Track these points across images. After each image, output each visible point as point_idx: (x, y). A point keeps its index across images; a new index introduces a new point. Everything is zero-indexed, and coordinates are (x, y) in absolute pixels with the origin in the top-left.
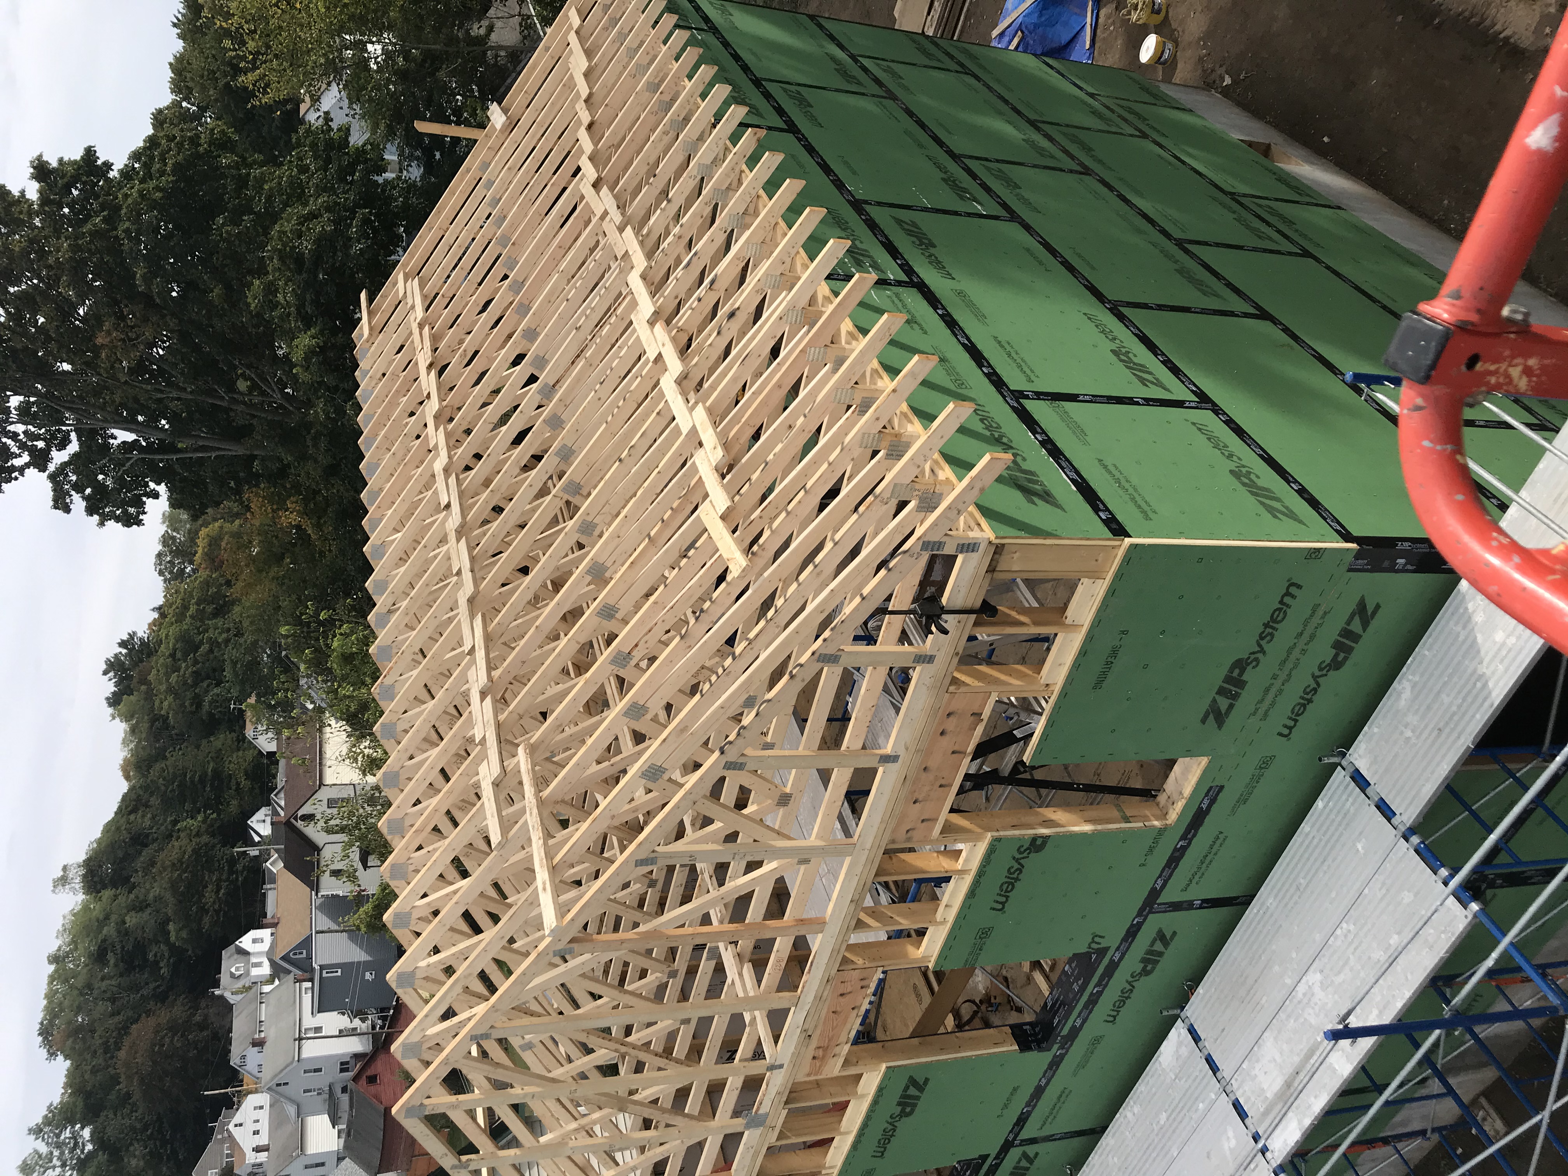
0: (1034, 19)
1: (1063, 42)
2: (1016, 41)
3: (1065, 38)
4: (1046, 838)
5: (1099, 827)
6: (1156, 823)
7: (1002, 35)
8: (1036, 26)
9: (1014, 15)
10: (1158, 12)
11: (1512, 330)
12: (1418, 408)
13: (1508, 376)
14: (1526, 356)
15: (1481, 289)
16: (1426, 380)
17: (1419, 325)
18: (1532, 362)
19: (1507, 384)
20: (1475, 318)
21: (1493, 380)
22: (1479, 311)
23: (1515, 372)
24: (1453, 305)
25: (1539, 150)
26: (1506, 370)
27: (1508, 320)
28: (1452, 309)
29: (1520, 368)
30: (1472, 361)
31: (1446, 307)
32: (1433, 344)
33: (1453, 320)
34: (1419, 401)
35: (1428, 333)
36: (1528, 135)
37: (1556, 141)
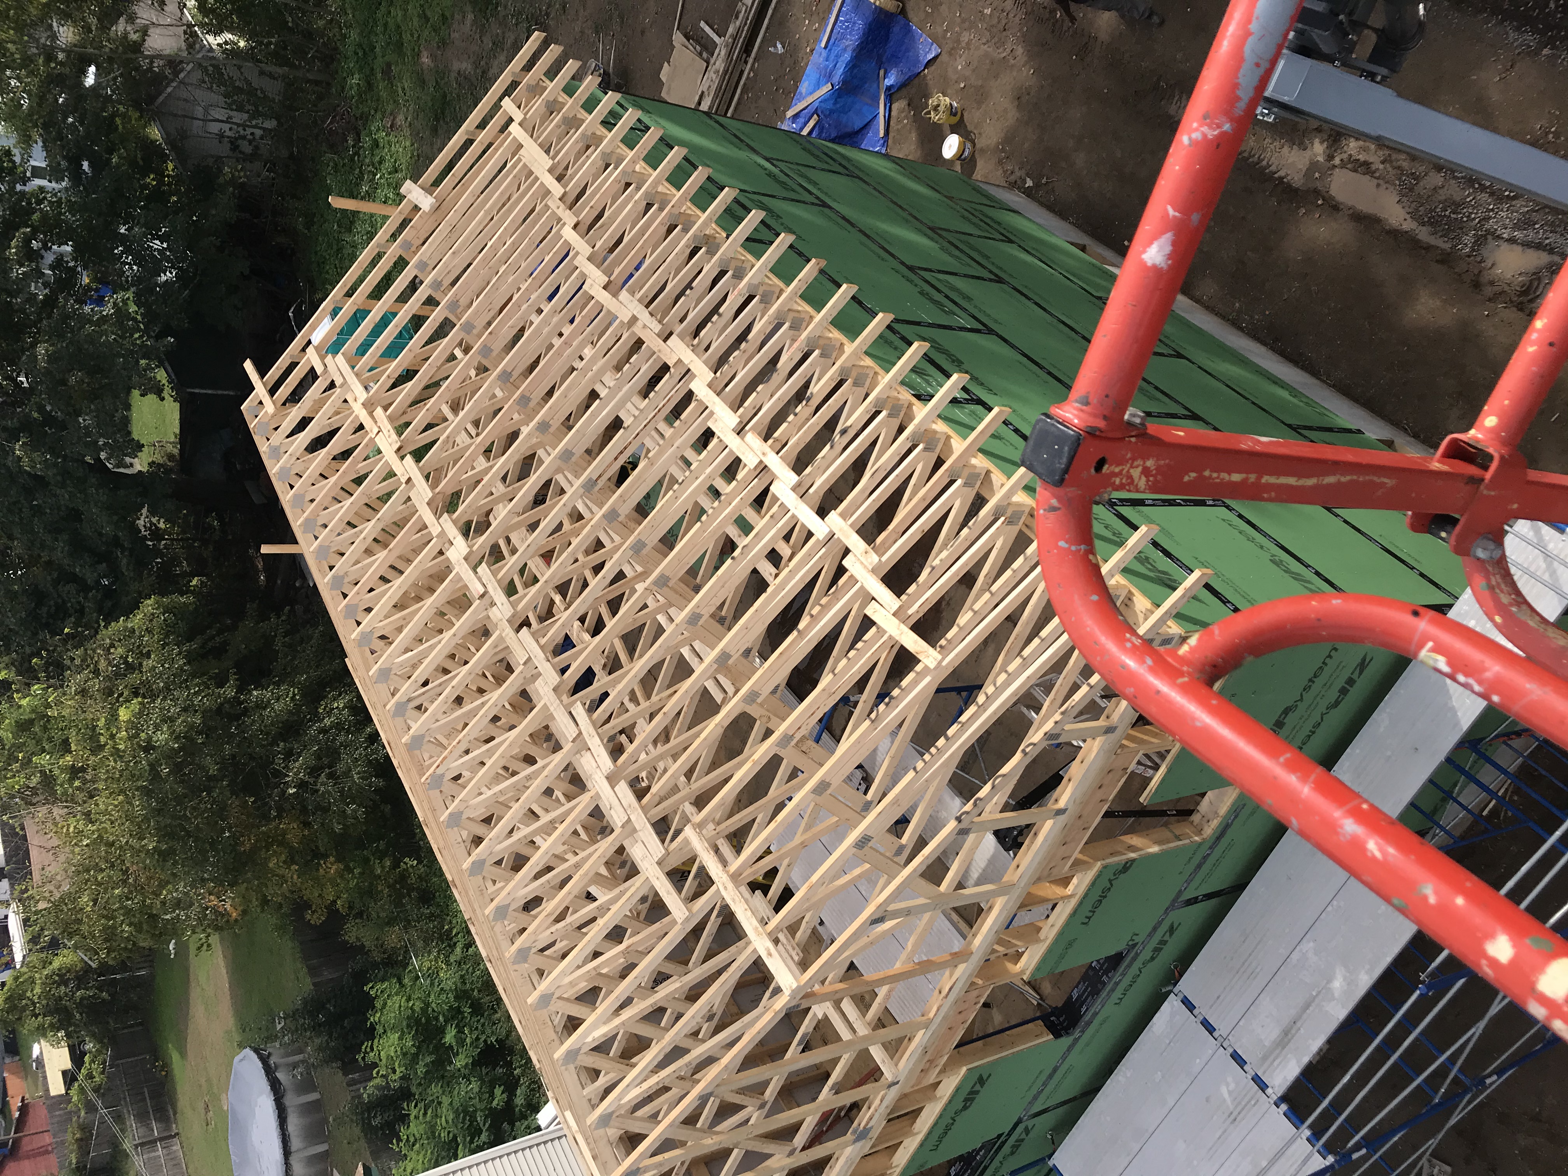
0: (829, 105)
1: (856, 128)
2: (812, 123)
3: (858, 125)
4: (1133, 861)
5: (1164, 847)
6: (1196, 838)
7: (796, 116)
8: (832, 112)
9: (810, 100)
10: (955, 115)
11: (1133, 434)
12: (1054, 509)
13: (1130, 477)
14: (1145, 458)
15: (1107, 396)
16: (1060, 482)
17: (1053, 429)
18: (1150, 463)
19: (1129, 484)
20: (1101, 424)
21: (1118, 481)
22: (1105, 418)
23: (1136, 473)
24: (1082, 410)
25: (1154, 267)
26: (1128, 471)
27: (1129, 424)
28: (1082, 415)
29: (1140, 469)
30: (1100, 465)
31: (1076, 412)
32: (1066, 448)
33: (1082, 425)
34: (1054, 502)
35: (1061, 438)
36: (1144, 252)
37: (1169, 259)
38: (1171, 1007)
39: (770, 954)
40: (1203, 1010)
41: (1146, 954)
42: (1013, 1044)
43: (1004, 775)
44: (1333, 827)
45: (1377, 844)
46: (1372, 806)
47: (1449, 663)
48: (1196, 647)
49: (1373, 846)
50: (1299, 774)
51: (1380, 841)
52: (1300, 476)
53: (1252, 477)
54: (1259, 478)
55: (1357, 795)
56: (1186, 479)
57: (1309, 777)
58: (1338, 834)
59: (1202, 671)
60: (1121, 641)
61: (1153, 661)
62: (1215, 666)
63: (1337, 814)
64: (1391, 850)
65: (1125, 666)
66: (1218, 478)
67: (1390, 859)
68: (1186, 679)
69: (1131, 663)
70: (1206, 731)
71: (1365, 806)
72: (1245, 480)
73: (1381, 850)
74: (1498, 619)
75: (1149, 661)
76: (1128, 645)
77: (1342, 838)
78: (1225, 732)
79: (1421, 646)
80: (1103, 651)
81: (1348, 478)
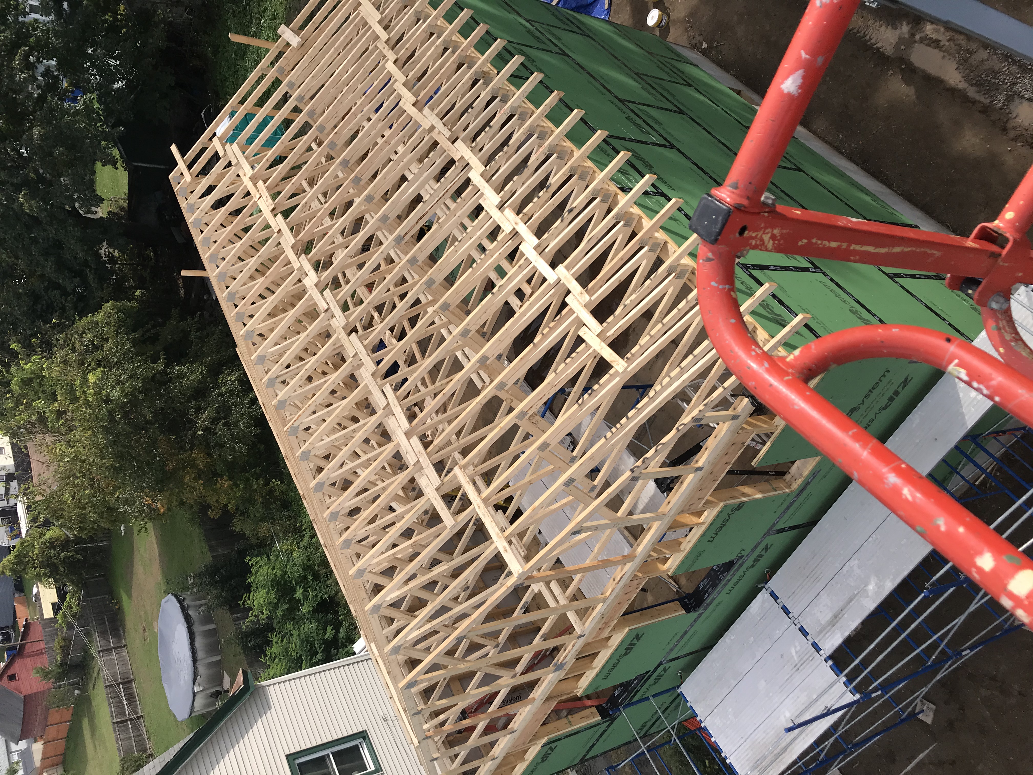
1: (589, 2)
4: (745, 503)
6: (787, 490)
11: (767, 210)
12: (709, 260)
13: (762, 240)
14: (773, 227)
15: (750, 183)
16: (715, 241)
17: (712, 205)
18: (776, 231)
19: (761, 245)
20: (745, 202)
21: (754, 243)
22: (748, 198)
23: (766, 238)
24: (733, 192)
25: (789, 94)
26: (761, 236)
27: (764, 204)
28: (733, 195)
29: (769, 235)
30: (743, 230)
31: (728, 193)
32: (721, 218)
33: (732, 203)
34: (710, 255)
35: (717, 211)
36: (782, 83)
37: (799, 88)
38: (763, 597)
39: (506, 551)
40: (783, 600)
41: (749, 562)
42: (659, 615)
43: (663, 444)
44: (881, 479)
45: (909, 490)
46: (908, 466)
47: (968, 375)
48: (798, 356)
49: (907, 492)
50: (861, 443)
51: (912, 489)
52: (877, 246)
53: (845, 245)
54: (849, 246)
55: (899, 459)
56: (800, 243)
57: (868, 445)
58: (884, 483)
59: (801, 372)
60: (748, 351)
61: (769, 364)
62: (810, 370)
63: (885, 470)
64: (918, 495)
65: (750, 367)
66: (821, 244)
67: (918, 501)
68: (790, 377)
69: (754, 366)
70: (801, 412)
71: (903, 466)
72: (839, 247)
73: (911, 495)
74: (1001, 350)
75: (766, 365)
76: (753, 353)
77: (886, 486)
78: (814, 414)
79: (950, 362)
80: (736, 357)
81: (910, 249)
